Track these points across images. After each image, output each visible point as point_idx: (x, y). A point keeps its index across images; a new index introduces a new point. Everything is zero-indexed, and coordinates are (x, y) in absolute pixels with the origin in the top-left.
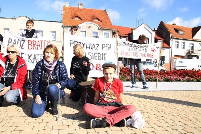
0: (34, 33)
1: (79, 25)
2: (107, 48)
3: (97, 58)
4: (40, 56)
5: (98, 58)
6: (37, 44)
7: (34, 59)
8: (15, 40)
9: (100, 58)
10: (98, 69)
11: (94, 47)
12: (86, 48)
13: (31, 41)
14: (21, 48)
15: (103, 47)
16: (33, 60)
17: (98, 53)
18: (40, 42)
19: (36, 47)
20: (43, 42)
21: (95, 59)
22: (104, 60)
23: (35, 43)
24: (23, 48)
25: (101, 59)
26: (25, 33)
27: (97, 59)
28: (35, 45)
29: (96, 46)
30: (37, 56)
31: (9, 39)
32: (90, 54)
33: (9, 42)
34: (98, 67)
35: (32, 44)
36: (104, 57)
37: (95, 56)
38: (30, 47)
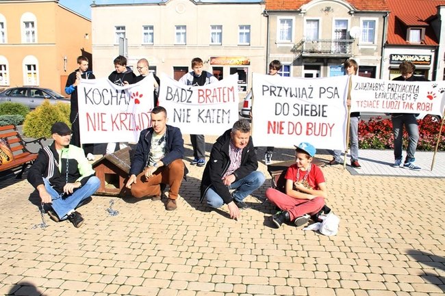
0: (207, 79)
1: (304, 7)
2: (330, 95)
3: (308, 113)
4: (216, 112)
5: (311, 113)
6: (212, 95)
7: (207, 117)
8: (177, 90)
9: (314, 113)
10: (310, 132)
11: (305, 94)
12: (291, 96)
13: (202, 90)
14: (188, 102)
15: (320, 93)
16: (205, 119)
17: (312, 105)
18: (217, 90)
19: (211, 98)
20: (221, 90)
21: (305, 115)
22: (323, 116)
23: (208, 93)
24: (190, 102)
25: (316, 115)
26: (191, 78)
27: (308, 115)
28: (210, 97)
29: (308, 91)
30: (211, 111)
31: (168, 87)
32: (296, 106)
33: (168, 93)
34: (310, 129)
35: (205, 96)
36: (323, 112)
37: (306, 110)
38: (202, 99)
